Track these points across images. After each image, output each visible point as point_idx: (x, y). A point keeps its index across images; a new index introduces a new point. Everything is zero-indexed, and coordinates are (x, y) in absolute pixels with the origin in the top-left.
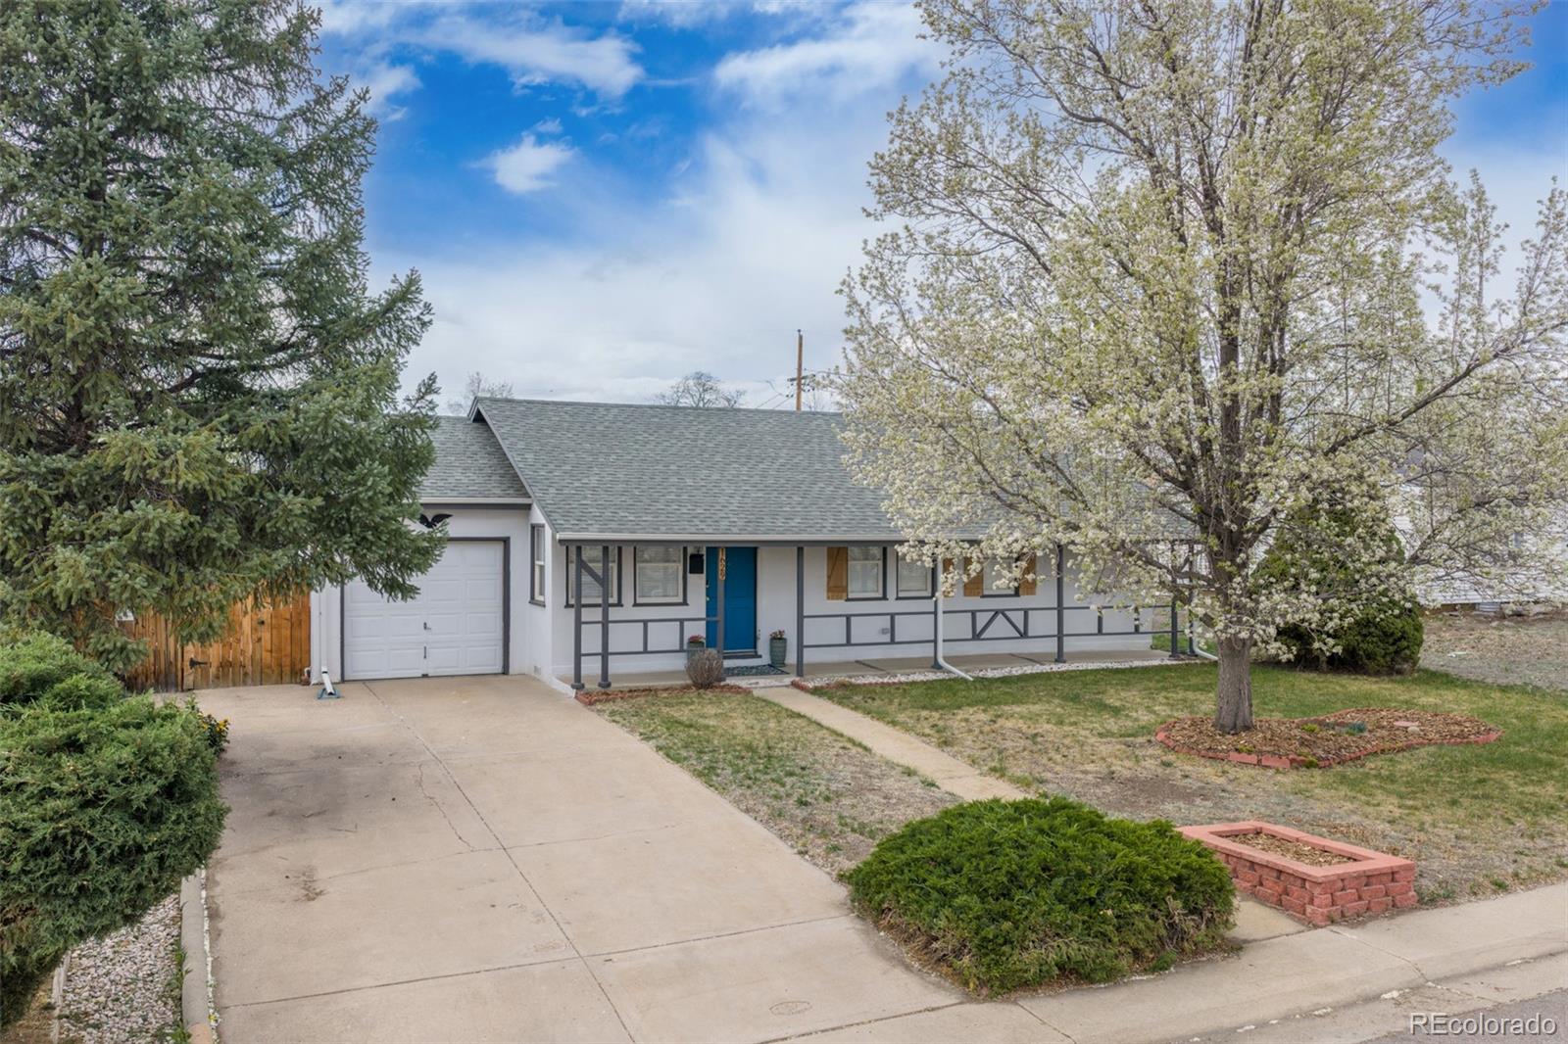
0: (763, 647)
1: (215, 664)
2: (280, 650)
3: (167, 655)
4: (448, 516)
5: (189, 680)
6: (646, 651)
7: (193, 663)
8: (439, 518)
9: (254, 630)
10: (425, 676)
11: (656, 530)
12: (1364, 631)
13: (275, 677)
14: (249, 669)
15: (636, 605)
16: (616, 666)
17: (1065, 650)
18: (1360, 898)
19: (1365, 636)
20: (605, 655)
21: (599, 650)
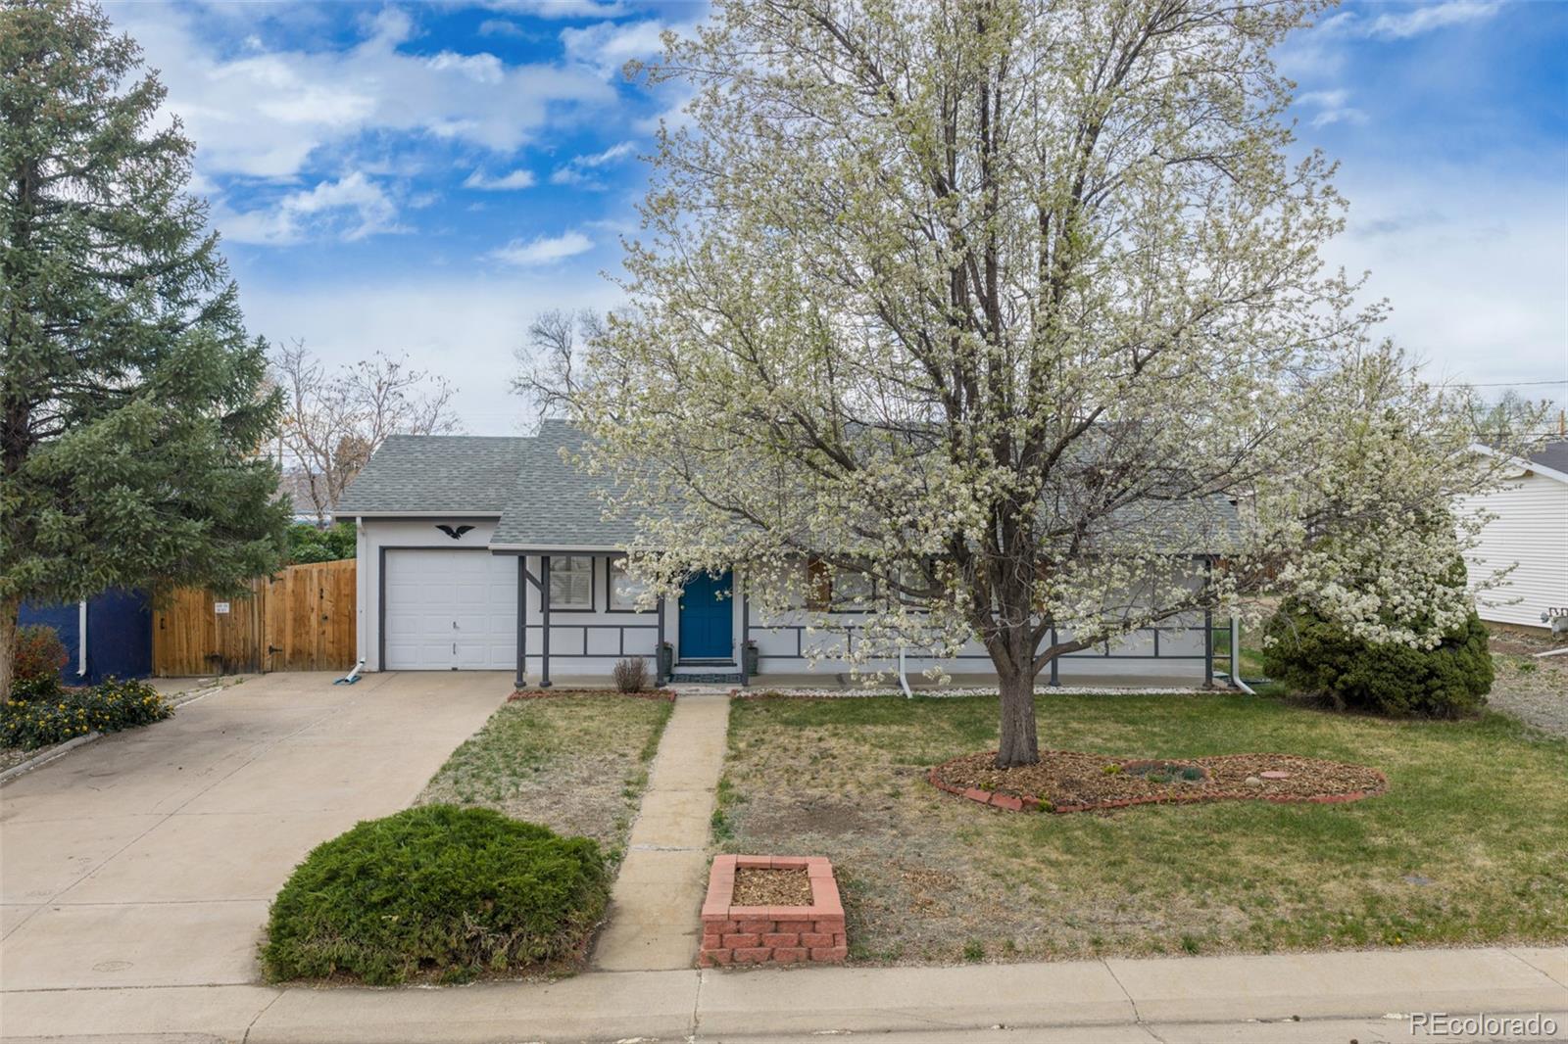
0: (737, 655)
1: (288, 651)
2: (340, 640)
3: (253, 642)
4: (471, 528)
5: (268, 664)
6: (586, 655)
7: (271, 650)
8: (463, 530)
9: (320, 624)
10: (455, 669)
11: (586, 541)
12: (1377, 666)
13: (335, 665)
14: (315, 657)
15: (608, 611)
16: (557, 668)
17: (1060, 672)
18: (761, 945)
19: (1379, 671)
20: (546, 656)
21: (541, 652)
